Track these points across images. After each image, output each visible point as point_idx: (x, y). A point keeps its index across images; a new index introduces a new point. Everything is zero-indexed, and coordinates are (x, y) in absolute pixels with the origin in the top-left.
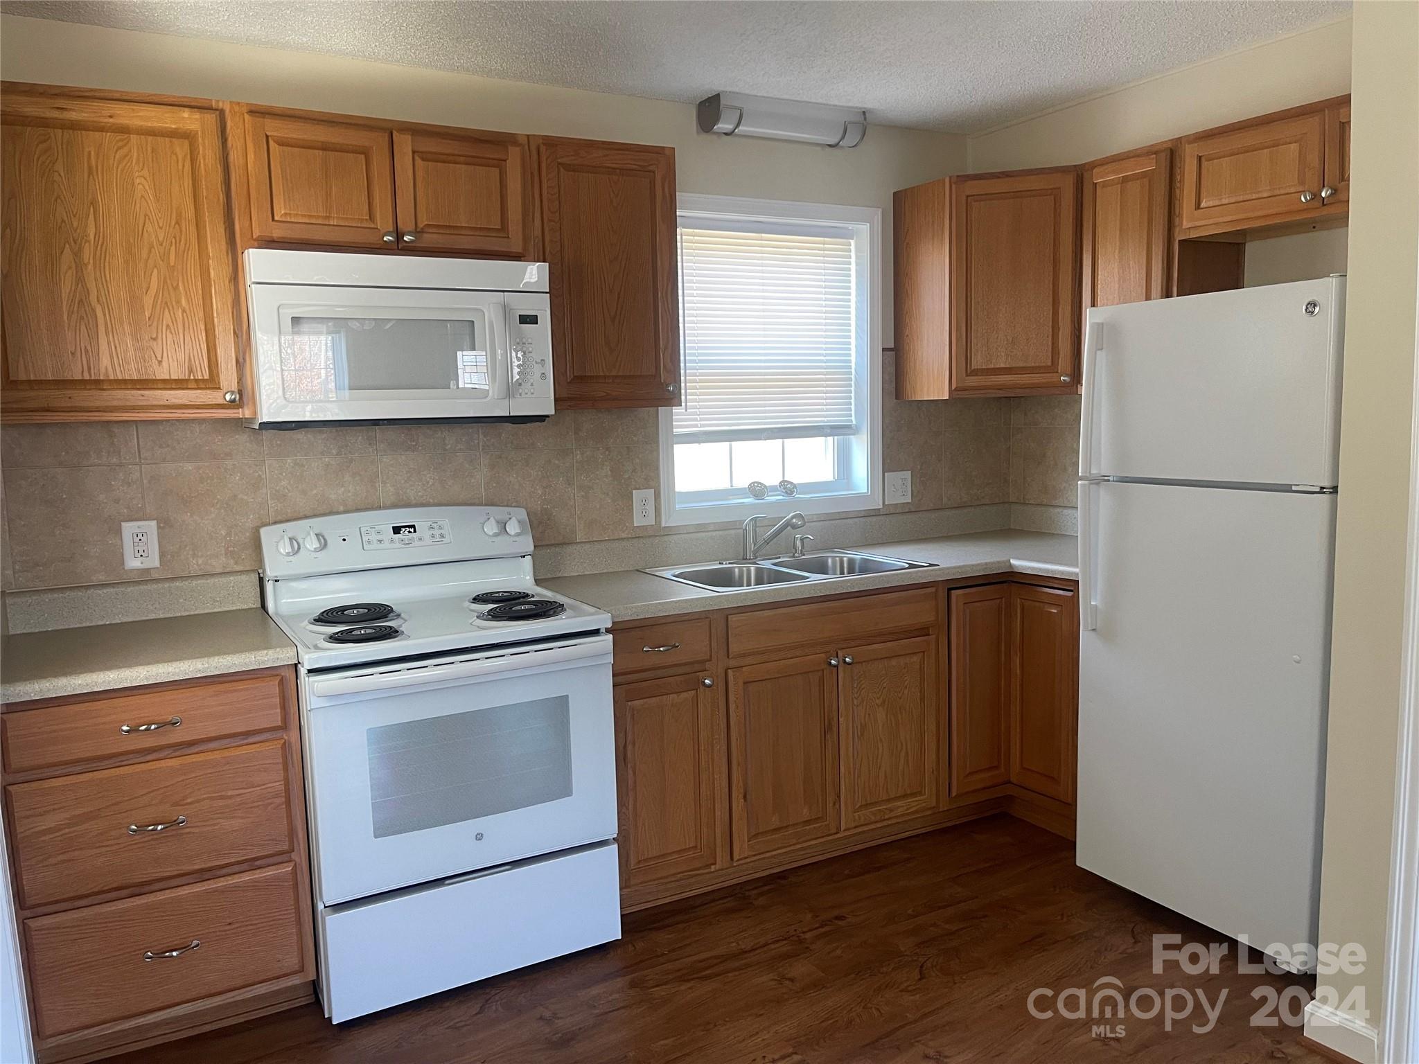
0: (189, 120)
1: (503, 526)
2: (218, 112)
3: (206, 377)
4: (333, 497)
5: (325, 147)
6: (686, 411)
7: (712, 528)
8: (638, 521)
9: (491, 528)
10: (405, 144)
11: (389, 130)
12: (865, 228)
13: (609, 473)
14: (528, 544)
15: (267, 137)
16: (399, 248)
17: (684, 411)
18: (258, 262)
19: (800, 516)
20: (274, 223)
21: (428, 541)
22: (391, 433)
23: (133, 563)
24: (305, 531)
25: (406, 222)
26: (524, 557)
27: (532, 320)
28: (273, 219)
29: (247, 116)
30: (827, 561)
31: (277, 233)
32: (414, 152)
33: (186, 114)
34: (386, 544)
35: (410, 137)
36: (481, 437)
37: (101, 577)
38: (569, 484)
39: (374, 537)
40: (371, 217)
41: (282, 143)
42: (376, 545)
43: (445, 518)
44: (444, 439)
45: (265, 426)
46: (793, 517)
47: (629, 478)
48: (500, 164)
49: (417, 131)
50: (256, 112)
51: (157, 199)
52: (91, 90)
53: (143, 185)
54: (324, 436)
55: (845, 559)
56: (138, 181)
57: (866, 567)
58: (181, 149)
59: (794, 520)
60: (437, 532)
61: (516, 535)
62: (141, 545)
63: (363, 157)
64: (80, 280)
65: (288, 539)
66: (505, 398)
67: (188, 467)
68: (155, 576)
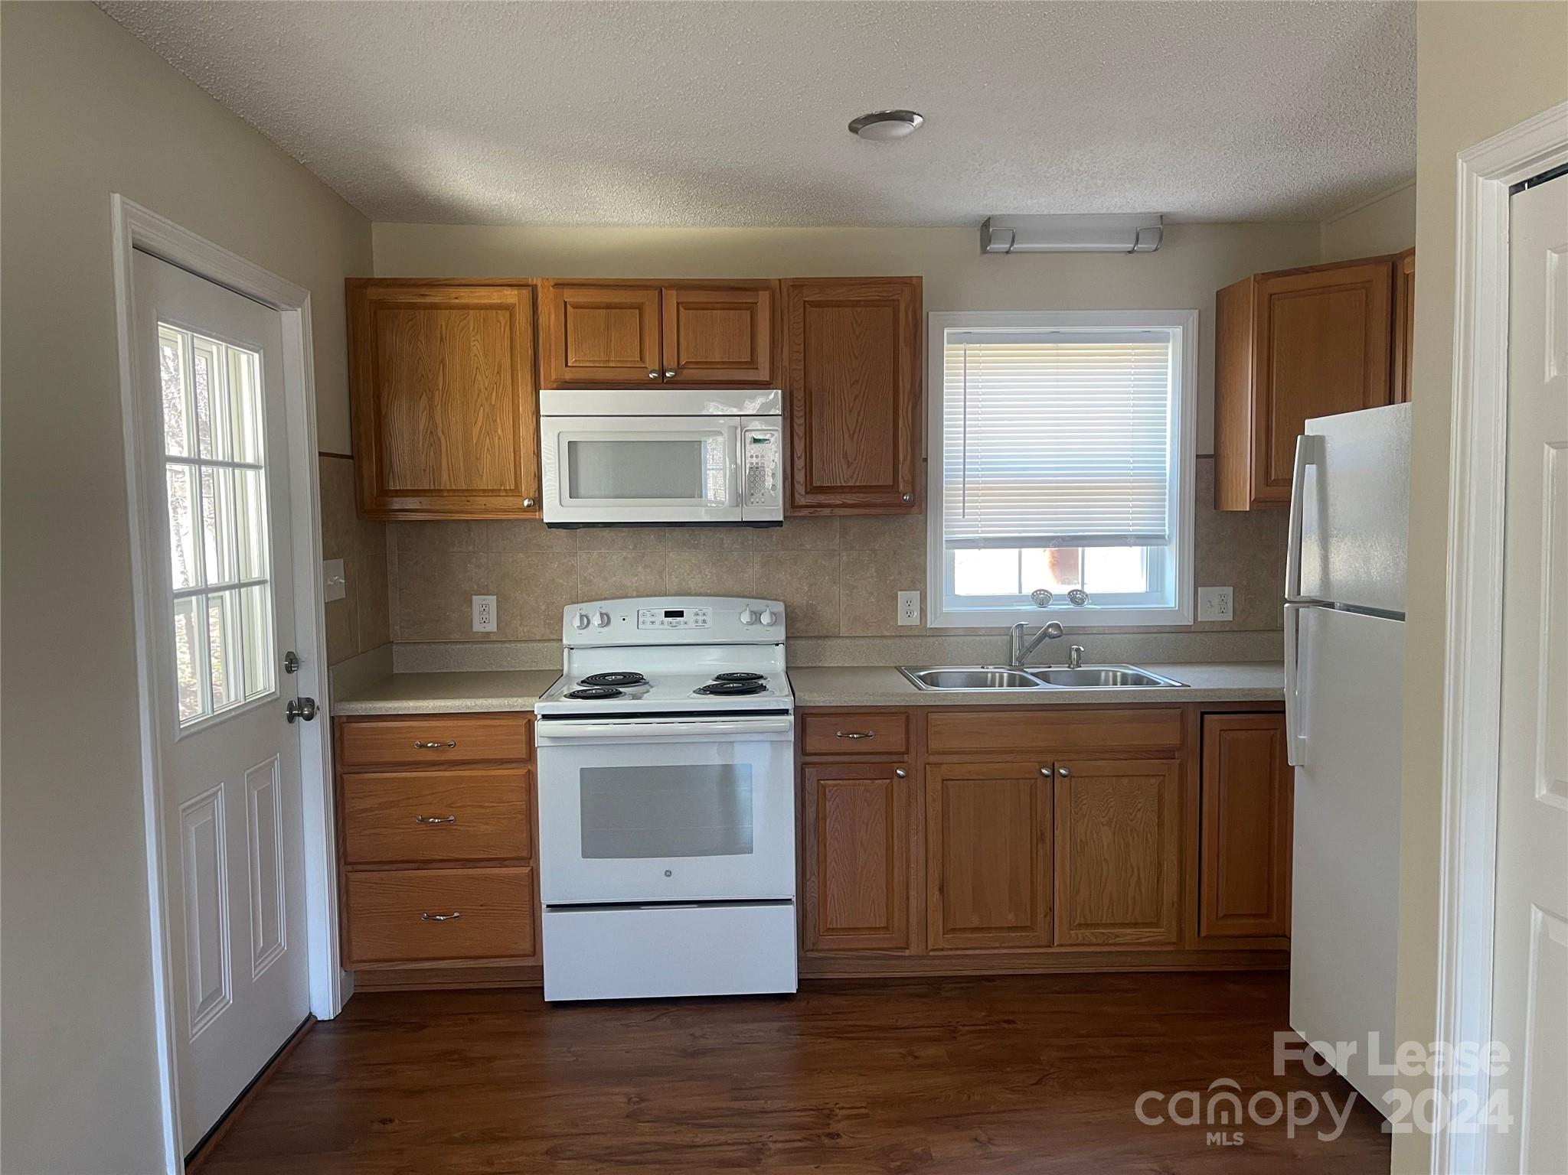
0: (510, 296)
1: (756, 617)
2: (530, 288)
3: (513, 487)
4: (629, 584)
5: (608, 307)
6: (964, 517)
7: (983, 632)
8: (902, 620)
9: (745, 618)
10: (671, 298)
11: (659, 288)
12: (1178, 331)
13: (875, 574)
14: (780, 633)
15: (565, 303)
16: (662, 383)
17: (961, 517)
18: (550, 400)
19: (1057, 626)
20: (567, 368)
21: (692, 625)
22: (679, 534)
23: (477, 627)
24: (594, 610)
25: (670, 360)
26: (777, 645)
27: (764, 441)
28: (567, 365)
29: (551, 288)
30: (1100, 676)
31: (568, 376)
32: (678, 304)
33: (507, 291)
34: (657, 625)
35: (675, 292)
36: (755, 538)
37: (456, 636)
38: (835, 583)
39: (649, 619)
40: (642, 359)
41: (575, 306)
42: (648, 626)
43: (707, 606)
44: (722, 540)
45: (551, 525)
46: (1049, 626)
47: (895, 580)
48: (752, 308)
49: (680, 286)
50: (560, 285)
51: (486, 356)
52: (447, 280)
53: (476, 347)
54: (624, 534)
55: (1119, 674)
56: (472, 344)
57: (1138, 680)
58: (503, 317)
59: (1050, 630)
60: (700, 618)
61: (769, 625)
62: (484, 613)
63: (637, 311)
64: (431, 418)
65: (582, 616)
66: (737, 506)
67: (521, 555)
68: (494, 638)
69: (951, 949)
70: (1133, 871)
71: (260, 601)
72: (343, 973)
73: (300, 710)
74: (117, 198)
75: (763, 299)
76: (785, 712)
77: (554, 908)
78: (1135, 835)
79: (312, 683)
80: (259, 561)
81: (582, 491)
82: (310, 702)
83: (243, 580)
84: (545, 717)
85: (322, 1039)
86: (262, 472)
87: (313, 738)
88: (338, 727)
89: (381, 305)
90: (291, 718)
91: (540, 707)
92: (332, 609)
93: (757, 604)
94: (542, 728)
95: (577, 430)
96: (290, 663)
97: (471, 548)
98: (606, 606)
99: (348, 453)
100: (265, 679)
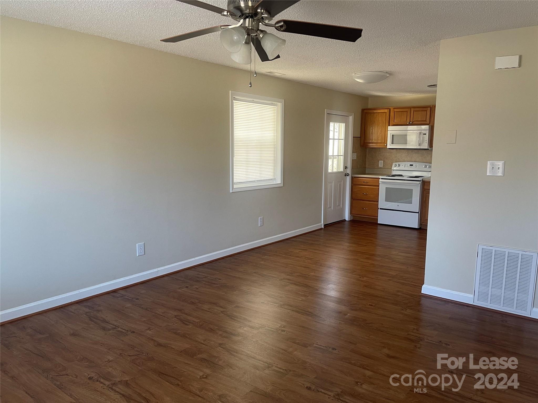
0: (386, 111)
1: (426, 166)
2: (389, 109)
3: (384, 142)
4: (405, 159)
5: (402, 111)
9: (424, 166)
10: (412, 110)
11: (410, 108)
15: (395, 111)
16: (409, 125)
18: (390, 128)
21: (414, 167)
22: (415, 151)
23: (380, 166)
24: (397, 164)
25: (412, 121)
26: (430, 172)
27: (425, 134)
28: (394, 122)
29: (393, 109)
31: (394, 124)
32: (414, 111)
34: (408, 167)
37: (376, 167)
40: (407, 120)
42: (406, 167)
43: (418, 164)
45: (389, 149)
48: (426, 111)
49: (414, 107)
51: (381, 121)
53: (380, 119)
58: (385, 114)
60: (416, 166)
61: (428, 168)
62: (381, 164)
63: (406, 112)
64: (372, 131)
65: (395, 165)
66: (419, 146)
67: (388, 154)
68: (382, 168)
71: (342, 158)
72: (351, 215)
73: (347, 175)
74: (326, 109)
75: (429, 109)
76: (420, 181)
77: (381, 209)
79: (349, 171)
80: (342, 153)
81: (394, 143)
82: (348, 174)
83: (339, 155)
84: (382, 179)
85: (346, 222)
86: (344, 140)
87: (348, 179)
88: (353, 178)
89: (367, 113)
90: (345, 176)
91: (380, 177)
92: (353, 161)
93: (426, 164)
94: (380, 180)
95: (394, 133)
96: (346, 168)
97: (380, 152)
98: (400, 163)
99: (360, 137)
100: (341, 169)
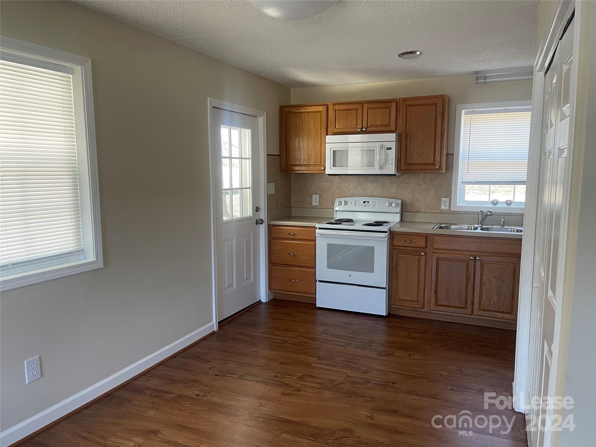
0: (321, 108)
1: (391, 204)
2: (326, 106)
3: (319, 164)
4: (355, 193)
5: (348, 110)
7: (471, 213)
8: (443, 207)
9: (387, 204)
10: (366, 106)
11: (362, 103)
13: (434, 192)
14: (398, 209)
15: (336, 109)
16: (362, 132)
17: (467, 174)
18: (329, 138)
19: (491, 212)
20: (335, 129)
21: (371, 206)
22: (371, 177)
23: (314, 204)
24: (343, 200)
25: (364, 125)
26: (398, 213)
27: (390, 149)
28: (335, 128)
29: (332, 106)
30: (509, 230)
31: (336, 131)
32: (368, 108)
33: (319, 107)
34: (361, 205)
35: (367, 104)
36: (395, 179)
37: (308, 206)
38: (420, 194)
39: (358, 203)
40: (356, 125)
41: (339, 110)
42: (358, 205)
43: (376, 200)
44: (384, 180)
45: (329, 175)
46: (488, 211)
47: (441, 194)
48: (389, 108)
49: (368, 102)
50: (335, 104)
51: (314, 126)
52: (305, 104)
53: (311, 123)
54: (355, 178)
55: (515, 229)
56: (311, 122)
58: (319, 114)
59: (488, 213)
60: (374, 204)
61: (395, 207)
62: (315, 200)
63: (356, 111)
64: (299, 144)
65: (339, 202)
66: (380, 169)
67: (326, 183)
68: (318, 207)
69: (437, 311)
70: (503, 294)
71: (248, 193)
72: (270, 292)
73: (259, 222)
74: (208, 98)
75: (394, 105)
76: (386, 232)
77: (320, 281)
78: (504, 283)
79: (263, 215)
80: (248, 182)
81: (337, 165)
82: (262, 220)
83: (243, 187)
84: (320, 228)
85: (262, 306)
86: (250, 160)
87: (263, 230)
88: (270, 228)
89: (288, 113)
90: (257, 224)
91: (317, 225)
92: (269, 197)
93: (391, 200)
94: (317, 231)
95: (336, 147)
96: (257, 209)
97: (313, 181)
98: (346, 199)
99: (279, 154)
100: (249, 212)
